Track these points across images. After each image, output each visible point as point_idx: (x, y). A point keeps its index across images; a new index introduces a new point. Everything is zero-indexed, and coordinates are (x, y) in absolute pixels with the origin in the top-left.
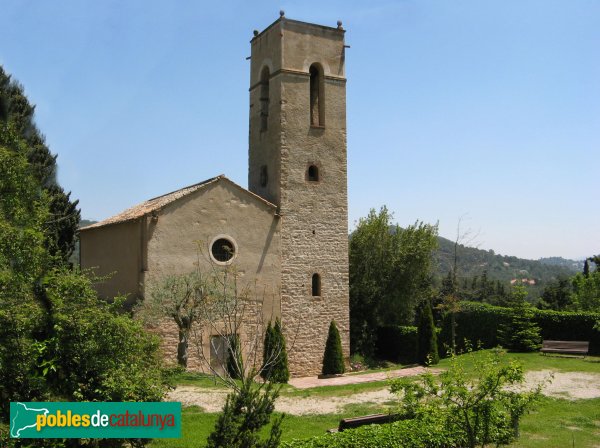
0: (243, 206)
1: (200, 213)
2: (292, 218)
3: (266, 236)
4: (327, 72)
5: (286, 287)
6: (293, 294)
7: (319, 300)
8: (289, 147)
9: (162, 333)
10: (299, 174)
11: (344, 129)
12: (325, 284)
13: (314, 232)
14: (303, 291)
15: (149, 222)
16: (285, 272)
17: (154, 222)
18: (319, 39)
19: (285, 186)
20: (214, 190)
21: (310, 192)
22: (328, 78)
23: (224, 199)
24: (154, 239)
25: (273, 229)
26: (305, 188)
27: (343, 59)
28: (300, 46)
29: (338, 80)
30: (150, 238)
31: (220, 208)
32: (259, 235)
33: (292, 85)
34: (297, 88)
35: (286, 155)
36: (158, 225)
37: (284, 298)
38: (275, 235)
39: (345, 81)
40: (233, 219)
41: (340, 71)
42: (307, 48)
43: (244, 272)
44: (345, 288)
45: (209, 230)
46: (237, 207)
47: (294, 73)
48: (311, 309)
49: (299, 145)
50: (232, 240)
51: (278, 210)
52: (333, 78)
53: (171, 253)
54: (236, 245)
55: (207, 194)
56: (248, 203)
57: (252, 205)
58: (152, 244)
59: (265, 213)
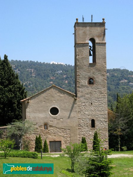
0: (62, 95)
1: (45, 98)
2: (82, 99)
3: (71, 106)
4: (97, 41)
5: (80, 124)
6: (83, 127)
7: (94, 129)
8: (80, 72)
9: (32, 140)
10: (85, 82)
11: (105, 63)
12: (97, 123)
13: (92, 104)
14: (87, 126)
15: (26, 103)
16: (79, 119)
17: (28, 102)
18: (93, 28)
19: (79, 87)
20: (50, 90)
21: (90, 89)
22: (97, 43)
23: (54, 93)
24: (28, 108)
25: (74, 103)
26: (88, 87)
27: (104, 34)
28: (84, 33)
29: (102, 43)
30: (27, 108)
31: (53, 97)
32: (69, 105)
33: (81, 48)
34: (84, 49)
35: (79, 75)
36: (29, 103)
37: (79, 128)
38: (75, 105)
39: (105, 43)
40: (58, 100)
41: (103, 39)
42: (88, 32)
43: (62, 119)
44: (106, 125)
45: (48, 104)
46: (59, 96)
47: (82, 44)
48: (90, 133)
49: (85, 71)
50: (57, 107)
51: (76, 96)
52: (99, 43)
53: (34, 113)
54: (59, 109)
55: (48, 92)
56: (64, 94)
57: (66, 95)
58: (27, 110)
59: (71, 97)
